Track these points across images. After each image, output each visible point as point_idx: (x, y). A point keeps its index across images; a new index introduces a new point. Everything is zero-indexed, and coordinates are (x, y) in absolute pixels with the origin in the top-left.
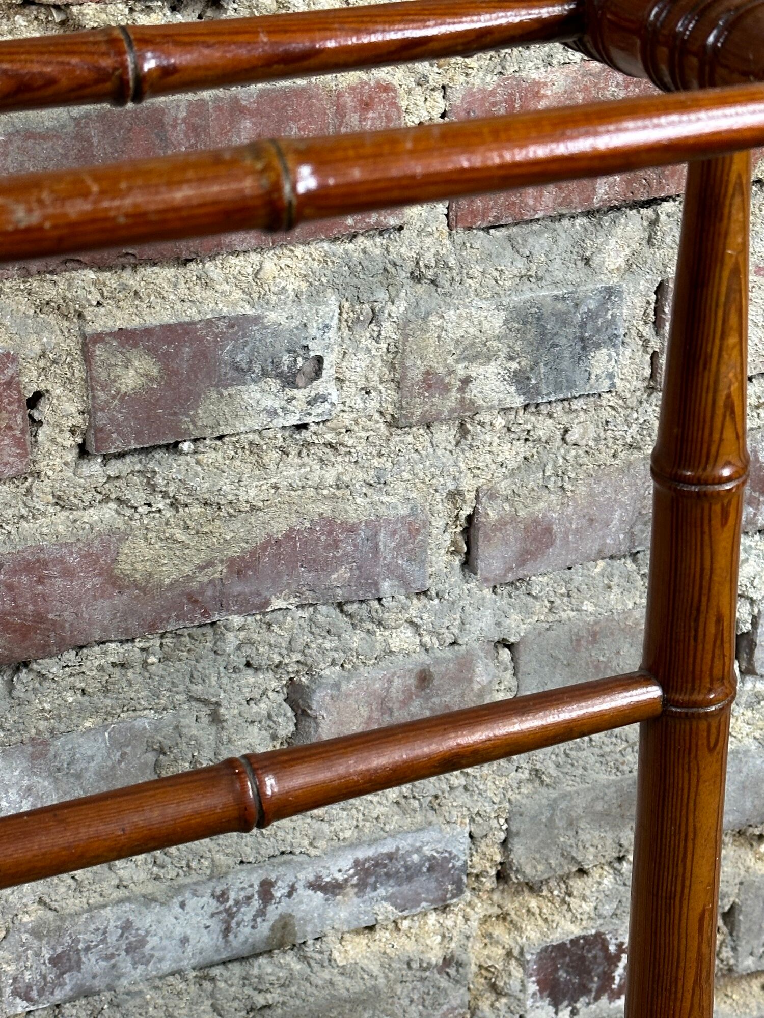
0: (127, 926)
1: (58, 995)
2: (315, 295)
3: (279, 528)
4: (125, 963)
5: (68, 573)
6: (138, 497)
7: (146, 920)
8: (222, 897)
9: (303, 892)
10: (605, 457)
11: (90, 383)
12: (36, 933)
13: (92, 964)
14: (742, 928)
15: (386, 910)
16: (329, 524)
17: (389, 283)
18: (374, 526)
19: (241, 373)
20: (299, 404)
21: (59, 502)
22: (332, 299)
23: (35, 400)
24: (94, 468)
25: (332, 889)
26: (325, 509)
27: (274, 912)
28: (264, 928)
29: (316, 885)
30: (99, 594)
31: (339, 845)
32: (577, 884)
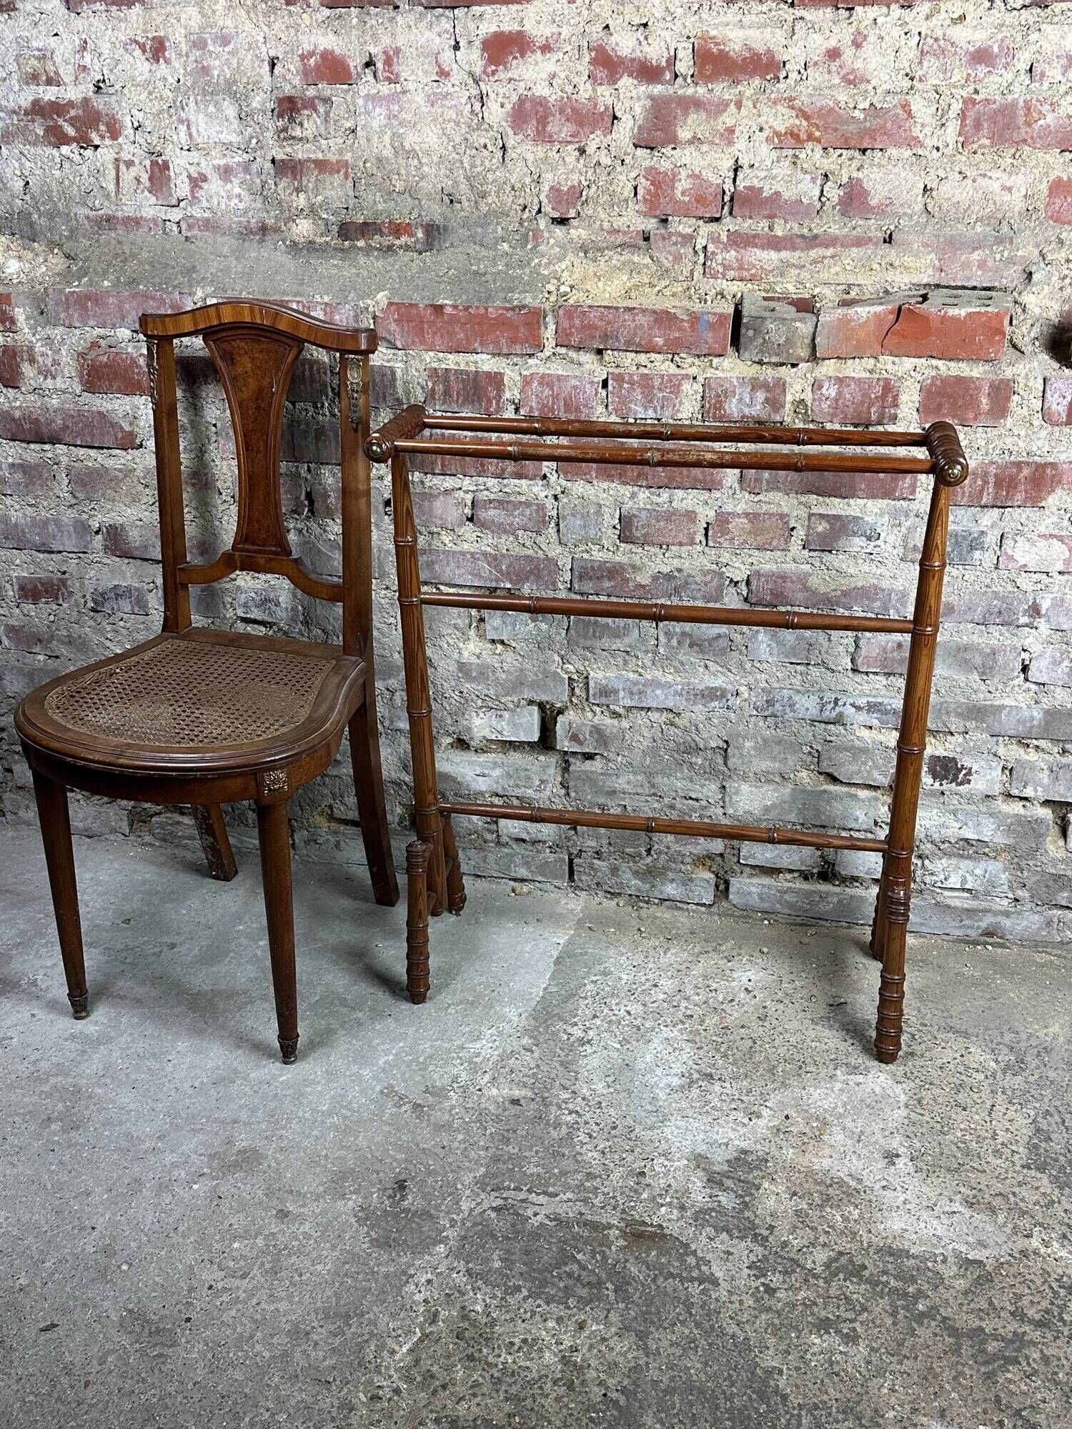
0: (790, 698)
1: (766, 713)
2: (882, 515)
3: (860, 584)
4: (788, 710)
5: (792, 582)
6: (818, 564)
7: (797, 698)
8: (822, 699)
9: (848, 706)
10: (977, 587)
11: (809, 527)
12: (763, 690)
13: (777, 706)
14: (1014, 777)
15: (875, 722)
16: (876, 587)
17: (907, 516)
18: (891, 591)
19: (855, 534)
20: (871, 547)
21: (794, 560)
22: (887, 517)
23: (793, 529)
24: (806, 552)
25: (858, 708)
26: (875, 582)
27: (838, 709)
28: (834, 714)
29: (853, 705)
30: (801, 590)
31: (862, 694)
32: (949, 737)
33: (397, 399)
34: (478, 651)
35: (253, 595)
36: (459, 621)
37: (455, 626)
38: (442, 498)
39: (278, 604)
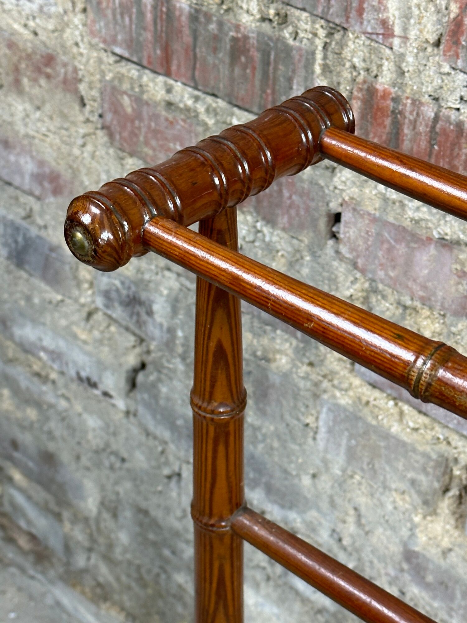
33: (384, 23)
34: (446, 543)
35: (117, 283)
36: (422, 478)
37: (413, 482)
38: (432, 250)
39: (150, 313)
